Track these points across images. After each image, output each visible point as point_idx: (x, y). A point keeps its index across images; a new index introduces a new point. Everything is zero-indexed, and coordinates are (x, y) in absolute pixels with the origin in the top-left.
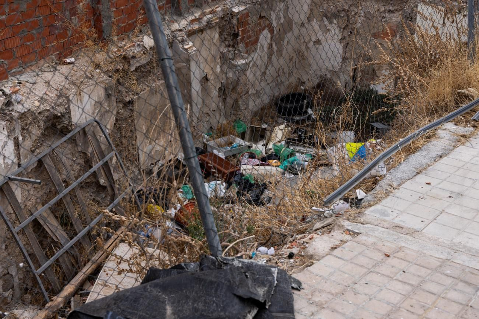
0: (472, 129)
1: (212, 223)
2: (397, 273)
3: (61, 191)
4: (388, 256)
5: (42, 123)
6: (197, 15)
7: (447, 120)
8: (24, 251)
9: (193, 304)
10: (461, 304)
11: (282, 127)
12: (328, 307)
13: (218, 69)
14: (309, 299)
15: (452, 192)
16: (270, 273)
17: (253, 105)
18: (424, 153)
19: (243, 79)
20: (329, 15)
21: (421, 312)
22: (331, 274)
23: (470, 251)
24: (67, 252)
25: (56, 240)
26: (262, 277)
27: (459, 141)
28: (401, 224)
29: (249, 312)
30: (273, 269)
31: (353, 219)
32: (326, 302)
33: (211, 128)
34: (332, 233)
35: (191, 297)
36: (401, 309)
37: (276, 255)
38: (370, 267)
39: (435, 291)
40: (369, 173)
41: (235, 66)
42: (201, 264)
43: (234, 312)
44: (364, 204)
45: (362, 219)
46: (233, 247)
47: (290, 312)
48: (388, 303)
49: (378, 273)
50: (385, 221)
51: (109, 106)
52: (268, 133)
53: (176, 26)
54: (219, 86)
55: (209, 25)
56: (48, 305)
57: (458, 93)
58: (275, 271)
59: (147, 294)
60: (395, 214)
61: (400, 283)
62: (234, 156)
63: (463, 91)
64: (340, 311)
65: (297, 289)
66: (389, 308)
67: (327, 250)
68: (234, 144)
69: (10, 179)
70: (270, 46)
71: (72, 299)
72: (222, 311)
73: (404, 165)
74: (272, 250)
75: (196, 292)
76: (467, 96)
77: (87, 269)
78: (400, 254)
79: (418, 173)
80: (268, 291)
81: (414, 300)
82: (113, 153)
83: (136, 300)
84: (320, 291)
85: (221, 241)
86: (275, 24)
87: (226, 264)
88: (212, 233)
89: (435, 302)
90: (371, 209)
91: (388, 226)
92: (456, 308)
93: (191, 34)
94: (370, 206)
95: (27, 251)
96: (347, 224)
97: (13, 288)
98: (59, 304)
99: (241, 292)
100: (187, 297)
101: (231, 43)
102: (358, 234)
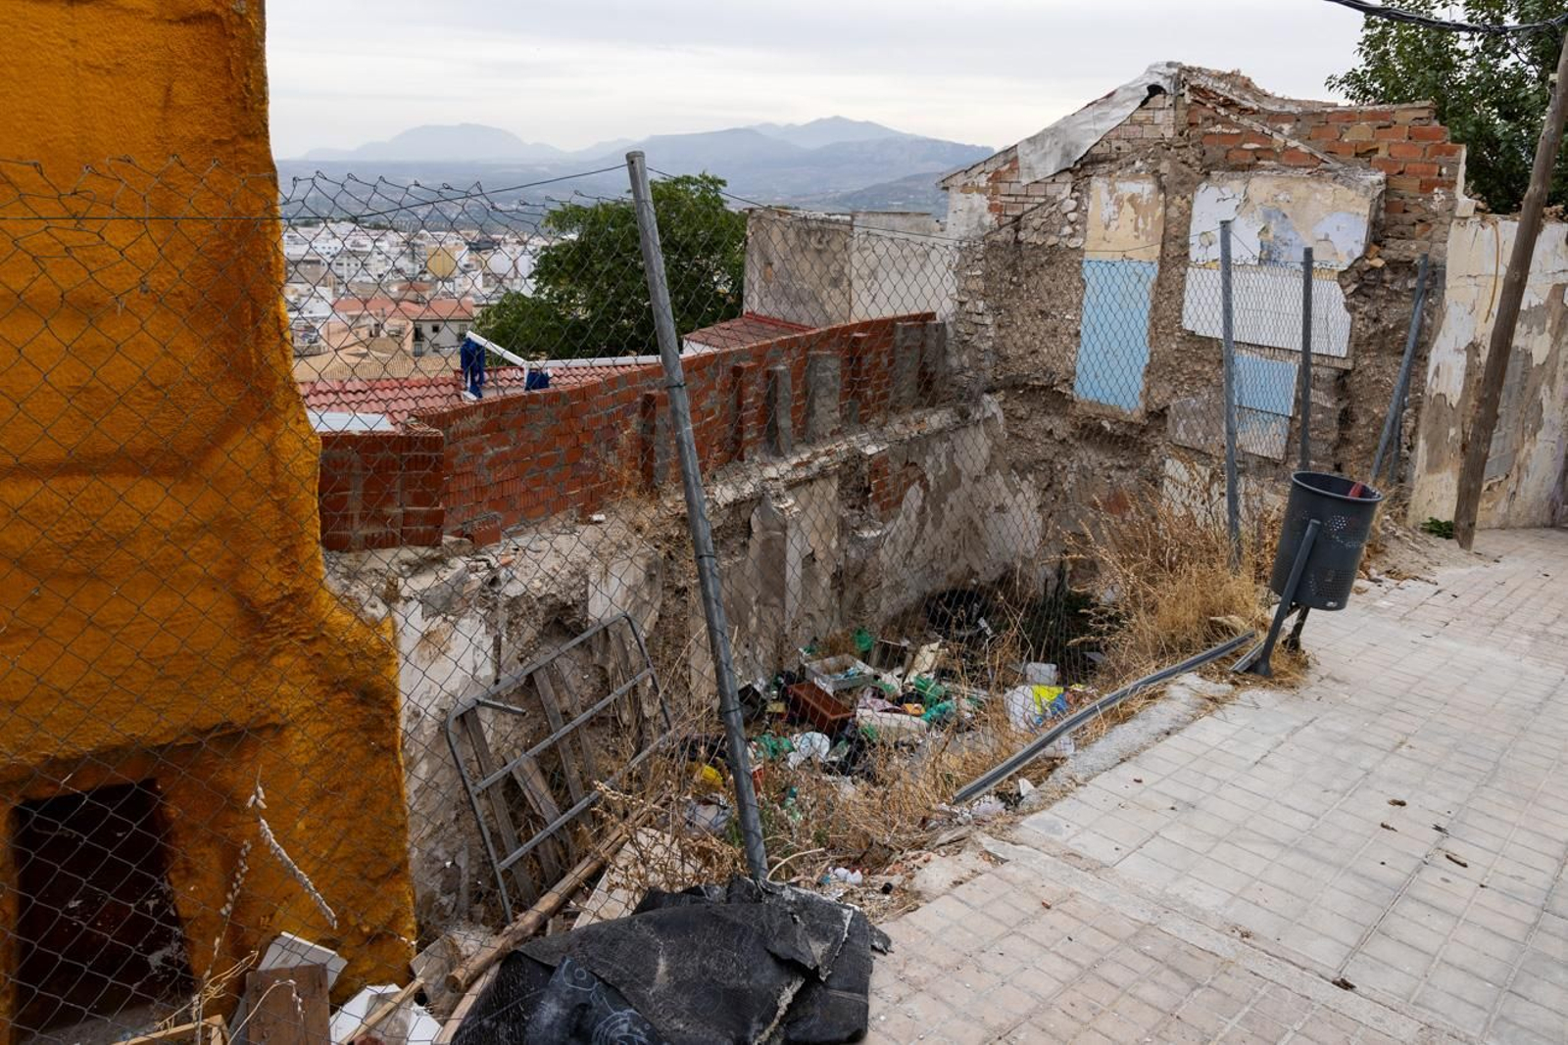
0: (1230, 687)
1: (755, 821)
2: (1057, 941)
3: (557, 730)
4: (1048, 907)
5: (541, 616)
6: (805, 456)
7: (1186, 668)
8: (484, 828)
9: (701, 959)
10: (1160, 1010)
11: (935, 646)
12: (928, 990)
13: (834, 544)
14: (899, 972)
15: (1178, 800)
16: (840, 918)
17: (889, 605)
18: (1139, 723)
19: (872, 563)
20: (1021, 467)
21: (1086, 1017)
22: (944, 930)
23: (1192, 913)
24: (552, 836)
25: (537, 812)
26: (824, 924)
27: (1203, 707)
28: (1080, 850)
29: (789, 985)
30: (845, 911)
31: (999, 834)
32: (927, 980)
33: (815, 639)
34: (960, 856)
35: (700, 946)
36: (1053, 1008)
37: (864, 885)
38: (1013, 923)
39: (1118, 981)
40: (1041, 752)
41: (862, 540)
42: (729, 891)
43: (763, 982)
44: (1023, 807)
45: (1014, 835)
46: (786, 865)
47: (861, 992)
48: (1033, 995)
49: (1025, 936)
50: (1051, 841)
51: (650, 594)
52: (910, 656)
53: (771, 472)
54: (832, 569)
55: (823, 474)
56: (508, 928)
57: (1211, 622)
58: (848, 914)
59: (633, 933)
60: (1071, 832)
61: (1059, 960)
62: (849, 691)
63: (1219, 619)
64: (949, 999)
65: (881, 951)
66: (1032, 1003)
67: (946, 885)
68: (851, 670)
69: (478, 702)
70: (923, 510)
71: (550, 922)
72: (744, 976)
73: (1102, 742)
74: (857, 876)
75: (709, 940)
76: (1227, 630)
77: (582, 870)
78: (1070, 906)
79: (1123, 760)
80: (831, 950)
81: (1078, 995)
82: (647, 671)
83: (613, 943)
84: (922, 959)
85: (768, 853)
86: (930, 477)
87: (771, 894)
88: (755, 838)
89: (1114, 1002)
90: (1033, 817)
91: (1057, 851)
92: (1150, 1017)
93: (791, 486)
94: (1032, 812)
95: (490, 828)
96: (987, 842)
97: (458, 891)
98: (527, 928)
99: (779, 947)
100: (694, 947)
101: (858, 503)
102: (1003, 861)
